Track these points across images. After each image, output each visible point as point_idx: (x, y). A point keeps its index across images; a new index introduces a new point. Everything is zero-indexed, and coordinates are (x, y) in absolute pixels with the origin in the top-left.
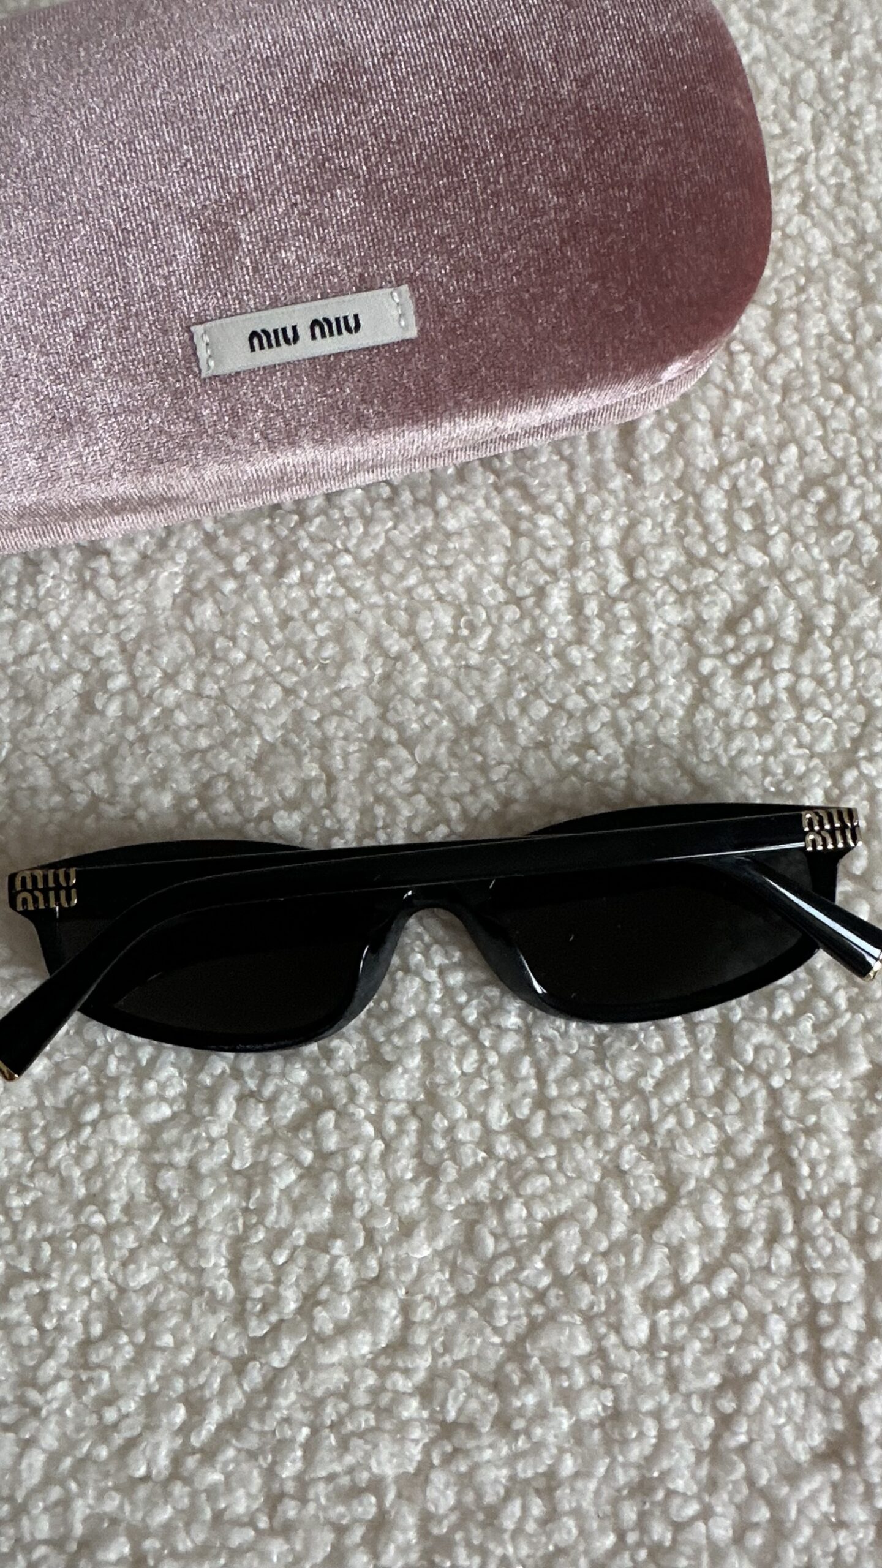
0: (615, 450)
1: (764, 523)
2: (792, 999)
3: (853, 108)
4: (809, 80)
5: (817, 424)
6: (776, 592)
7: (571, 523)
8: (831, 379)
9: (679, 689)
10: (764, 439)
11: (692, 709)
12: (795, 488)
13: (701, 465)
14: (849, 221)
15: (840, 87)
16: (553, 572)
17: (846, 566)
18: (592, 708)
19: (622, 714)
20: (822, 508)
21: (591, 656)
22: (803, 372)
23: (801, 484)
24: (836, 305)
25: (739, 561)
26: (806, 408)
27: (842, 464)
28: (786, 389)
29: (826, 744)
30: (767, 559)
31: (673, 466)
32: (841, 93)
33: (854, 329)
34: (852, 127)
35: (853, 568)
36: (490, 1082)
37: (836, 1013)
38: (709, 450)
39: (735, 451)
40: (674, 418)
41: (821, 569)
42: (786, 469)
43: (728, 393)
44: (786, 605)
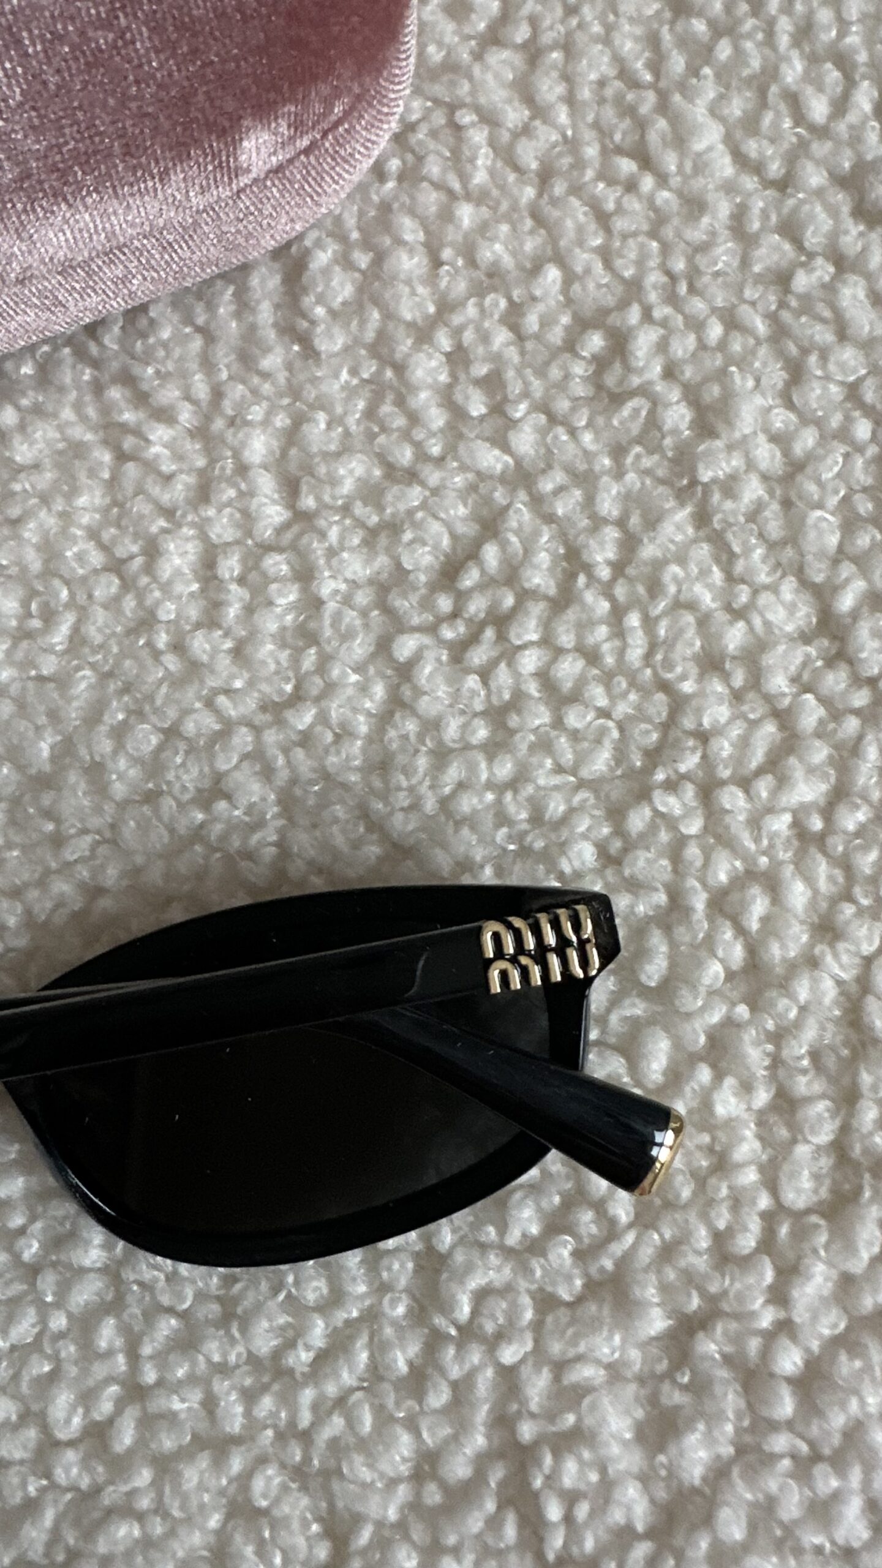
0: (277, 307)
1: (505, 400)
2: (539, 1209)
5: (593, 226)
7: (201, 433)
8: (619, 151)
9: (363, 689)
10: (508, 261)
11: (384, 719)
12: (556, 335)
13: (408, 316)
16: (169, 513)
17: (638, 457)
18: (228, 728)
19: (271, 737)
20: (601, 363)
21: (228, 644)
22: (572, 145)
23: (567, 329)
24: (626, 28)
25: (463, 468)
26: (574, 202)
27: (633, 289)
28: (545, 177)
29: (601, 762)
30: (508, 459)
31: (363, 323)
33: (656, 66)
35: (647, 462)
36: (56, 1359)
37: (611, 1231)
38: (421, 290)
39: (461, 287)
40: (367, 244)
41: (597, 468)
42: (541, 307)
43: (451, 194)
44: (537, 534)
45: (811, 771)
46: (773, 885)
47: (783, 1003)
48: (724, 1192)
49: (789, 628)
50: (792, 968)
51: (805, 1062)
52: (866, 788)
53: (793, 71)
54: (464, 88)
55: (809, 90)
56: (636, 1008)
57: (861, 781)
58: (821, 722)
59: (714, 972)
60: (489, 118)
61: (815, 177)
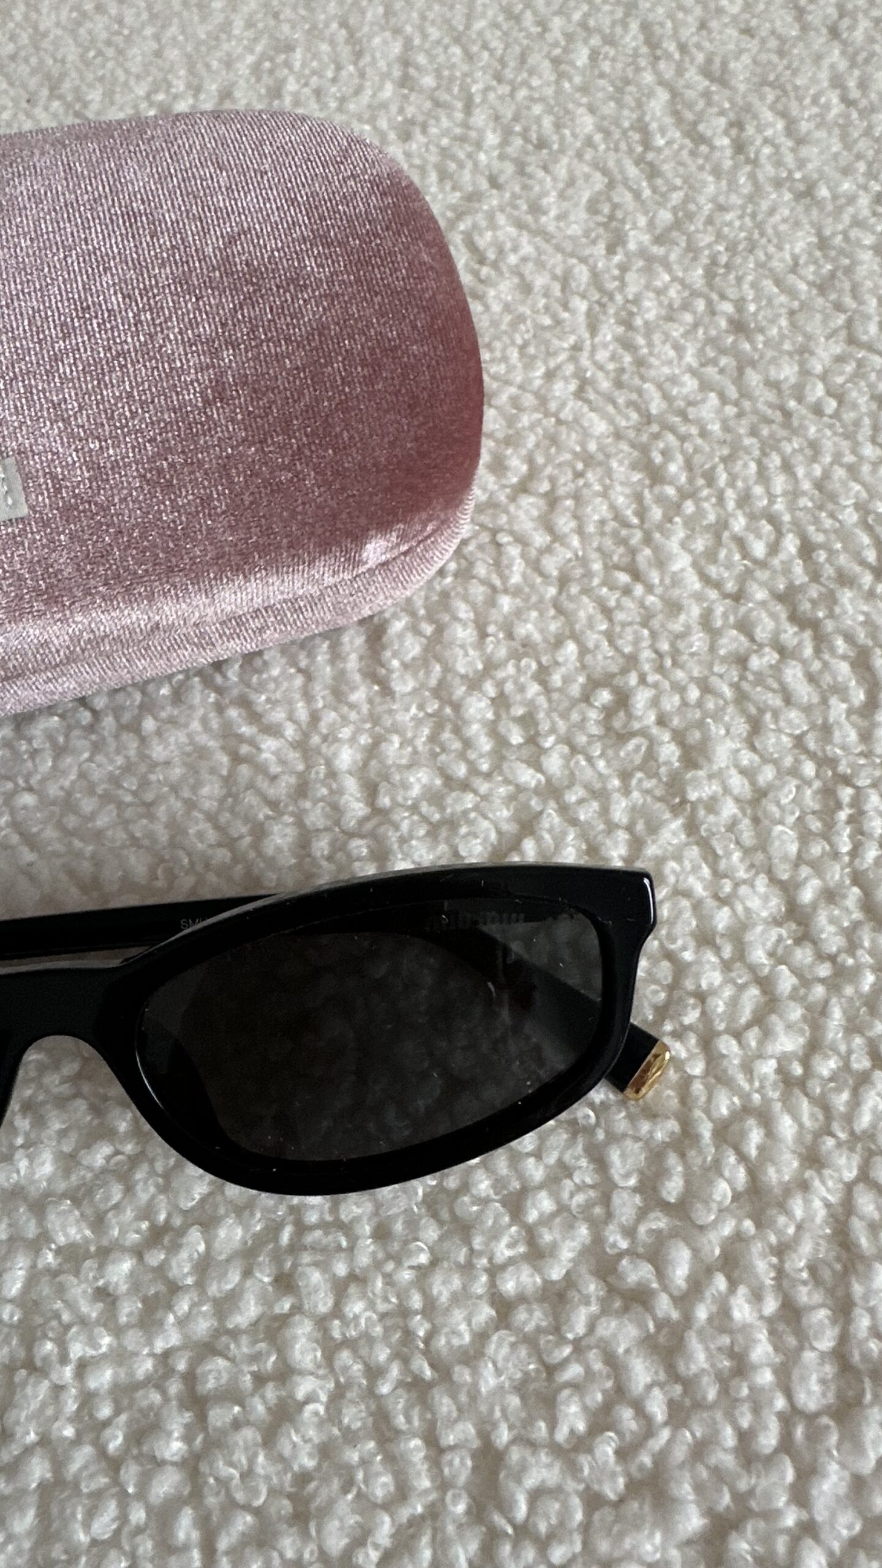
0: (362, 658)
1: (538, 734)
2: (584, 1406)
3: (630, 297)
4: (582, 274)
5: (599, 617)
6: (552, 818)
7: (301, 745)
8: (617, 567)
10: (537, 637)
12: (575, 690)
13: (462, 671)
14: (630, 404)
15: (615, 278)
17: (640, 781)
20: (609, 712)
22: (584, 561)
23: (583, 686)
24: (619, 488)
25: (507, 782)
26: (585, 599)
27: (632, 661)
28: (563, 581)
30: (539, 776)
31: (428, 673)
32: (616, 283)
33: (642, 513)
34: (631, 314)
35: (648, 784)
37: (649, 1428)
38: (471, 652)
39: (502, 652)
40: (430, 618)
41: (609, 787)
42: (563, 670)
43: (494, 589)
44: (564, 834)
45: (789, 1027)
46: (767, 1121)
47: (782, 1220)
48: (745, 1392)
49: (764, 914)
50: (787, 1191)
51: (805, 1275)
52: (834, 1041)
53: (739, 523)
54: (503, 519)
55: (751, 537)
56: (659, 1222)
57: (830, 1035)
58: (795, 989)
59: (722, 1190)
60: (521, 540)
61: (761, 595)
